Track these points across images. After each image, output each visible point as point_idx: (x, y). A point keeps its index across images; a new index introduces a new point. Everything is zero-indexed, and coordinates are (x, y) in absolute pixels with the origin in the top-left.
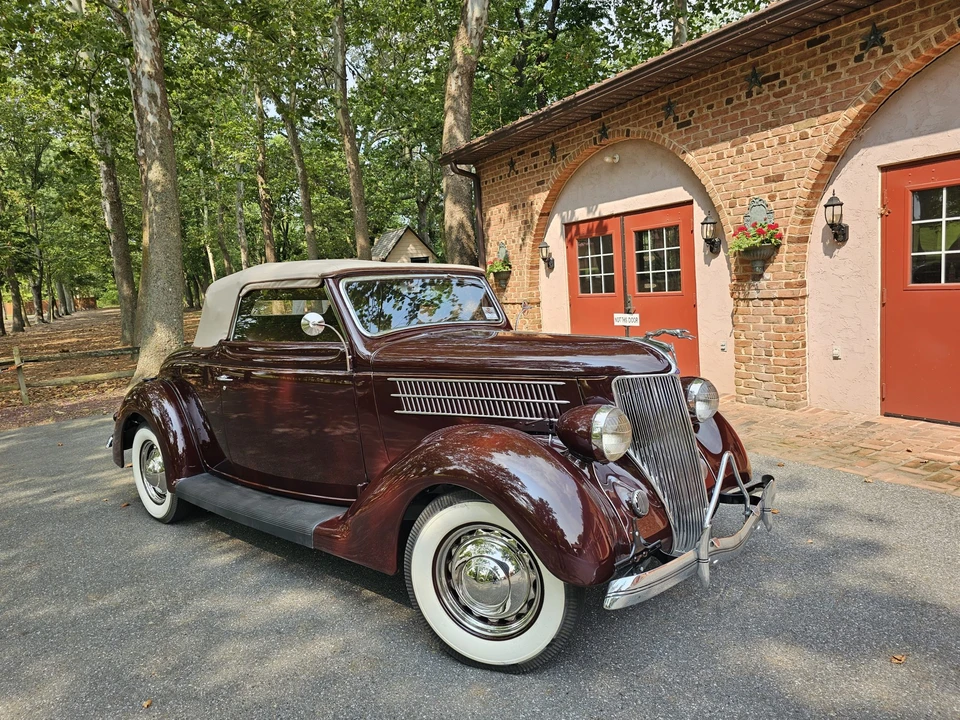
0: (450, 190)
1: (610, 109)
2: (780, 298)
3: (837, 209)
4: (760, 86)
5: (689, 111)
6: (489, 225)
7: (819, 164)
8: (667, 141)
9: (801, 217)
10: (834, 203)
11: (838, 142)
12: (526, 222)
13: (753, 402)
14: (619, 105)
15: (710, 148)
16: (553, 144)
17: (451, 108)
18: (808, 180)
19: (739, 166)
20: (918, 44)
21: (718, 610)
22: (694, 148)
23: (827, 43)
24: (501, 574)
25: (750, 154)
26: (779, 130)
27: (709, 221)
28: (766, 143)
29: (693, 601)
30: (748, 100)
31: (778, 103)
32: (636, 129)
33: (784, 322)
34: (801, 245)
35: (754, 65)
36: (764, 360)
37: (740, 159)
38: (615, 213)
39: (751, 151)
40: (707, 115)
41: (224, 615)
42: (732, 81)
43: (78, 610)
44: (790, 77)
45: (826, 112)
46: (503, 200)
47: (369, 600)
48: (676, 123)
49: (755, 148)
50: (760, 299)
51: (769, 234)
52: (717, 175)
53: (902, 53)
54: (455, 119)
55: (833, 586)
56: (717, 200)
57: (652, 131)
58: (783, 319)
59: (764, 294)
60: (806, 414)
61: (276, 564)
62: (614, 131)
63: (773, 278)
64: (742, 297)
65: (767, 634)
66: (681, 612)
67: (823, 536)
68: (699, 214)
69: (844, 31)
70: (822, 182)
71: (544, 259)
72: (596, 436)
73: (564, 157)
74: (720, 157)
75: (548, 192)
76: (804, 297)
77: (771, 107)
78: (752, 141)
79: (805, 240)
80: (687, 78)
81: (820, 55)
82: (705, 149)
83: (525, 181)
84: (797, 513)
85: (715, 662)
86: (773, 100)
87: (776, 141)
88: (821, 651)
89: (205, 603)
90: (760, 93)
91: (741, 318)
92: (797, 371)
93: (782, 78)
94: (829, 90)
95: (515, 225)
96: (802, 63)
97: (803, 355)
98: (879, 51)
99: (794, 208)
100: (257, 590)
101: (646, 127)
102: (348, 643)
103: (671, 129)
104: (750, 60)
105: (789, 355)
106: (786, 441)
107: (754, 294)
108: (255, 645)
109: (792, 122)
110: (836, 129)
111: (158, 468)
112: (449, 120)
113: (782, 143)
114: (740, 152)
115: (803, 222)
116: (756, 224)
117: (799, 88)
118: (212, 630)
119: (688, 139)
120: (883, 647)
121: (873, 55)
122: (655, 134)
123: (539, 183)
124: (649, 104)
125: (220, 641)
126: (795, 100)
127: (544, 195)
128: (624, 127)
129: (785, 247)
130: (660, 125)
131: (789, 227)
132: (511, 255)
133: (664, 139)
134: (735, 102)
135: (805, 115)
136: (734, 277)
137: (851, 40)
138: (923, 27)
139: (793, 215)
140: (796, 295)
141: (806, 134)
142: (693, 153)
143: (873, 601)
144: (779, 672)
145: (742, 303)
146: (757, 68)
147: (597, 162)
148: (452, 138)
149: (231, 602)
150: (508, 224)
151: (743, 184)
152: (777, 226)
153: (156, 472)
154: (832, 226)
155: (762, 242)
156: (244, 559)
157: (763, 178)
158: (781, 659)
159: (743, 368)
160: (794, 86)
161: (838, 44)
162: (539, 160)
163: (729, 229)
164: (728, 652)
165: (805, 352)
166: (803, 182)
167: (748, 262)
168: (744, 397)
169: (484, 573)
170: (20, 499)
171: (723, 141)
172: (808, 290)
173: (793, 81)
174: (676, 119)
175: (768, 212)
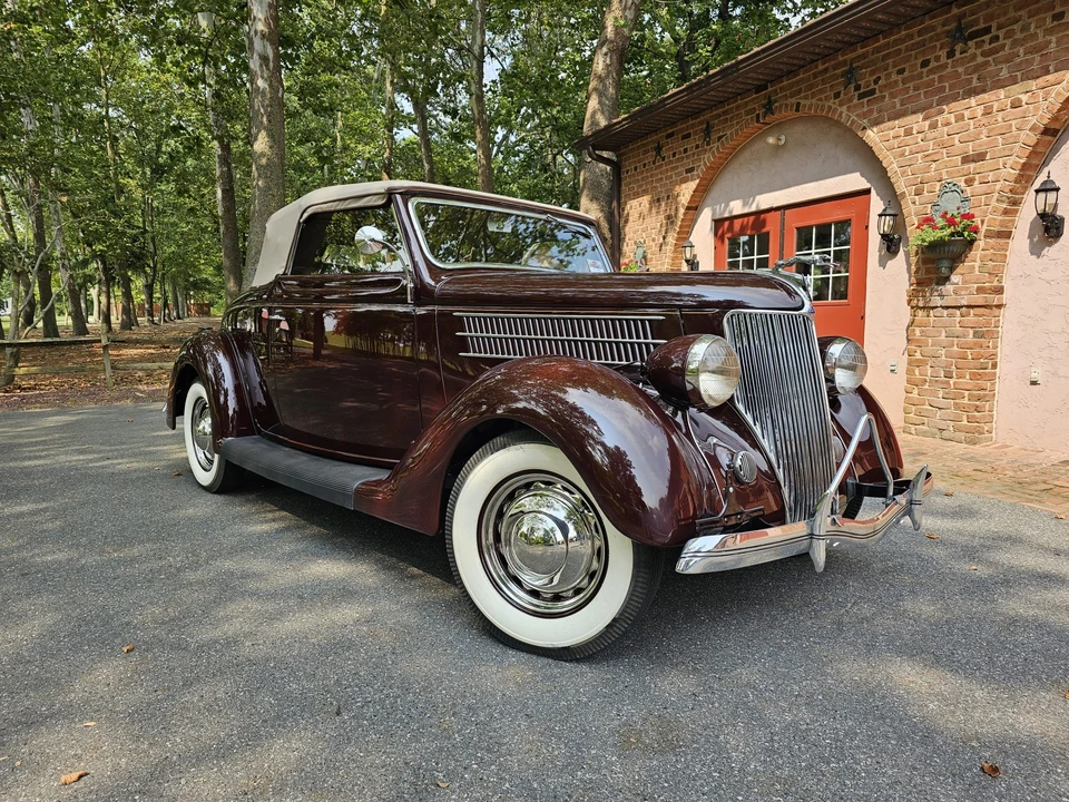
0: (588, 185)
1: (779, 78)
2: (968, 307)
3: (1052, 196)
4: (966, 44)
5: (875, 77)
6: (626, 221)
7: (1033, 139)
8: (844, 115)
9: (1004, 206)
10: (1049, 187)
11: (1059, 110)
12: (669, 217)
13: (924, 434)
14: (791, 74)
15: (897, 122)
16: (708, 123)
17: (595, 89)
18: (1018, 157)
19: (931, 143)
21: (840, 624)
22: (876, 123)
24: (560, 537)
25: (946, 129)
26: (985, 97)
27: (888, 212)
28: (967, 114)
29: (809, 612)
30: (949, 61)
31: (986, 64)
32: (807, 102)
33: (971, 336)
34: (1002, 241)
35: (964, 15)
36: (942, 382)
37: (933, 135)
38: (775, 206)
39: (948, 124)
40: (896, 82)
41: (245, 576)
42: (931, 38)
43: (90, 560)
44: (1004, 31)
45: (1048, 73)
46: (645, 192)
47: (413, 577)
48: (856, 93)
49: (953, 120)
50: (943, 307)
51: (961, 225)
52: (903, 155)
54: (600, 102)
55: (997, 614)
56: (901, 185)
57: (827, 104)
58: (971, 332)
59: (948, 301)
60: (989, 449)
61: (320, 536)
62: (781, 106)
63: (962, 283)
64: (921, 304)
65: (900, 652)
66: (790, 622)
67: (991, 564)
68: (877, 204)
70: (1035, 162)
71: (687, 261)
72: (692, 371)
73: (720, 138)
74: (908, 133)
75: (698, 181)
76: (999, 306)
77: (977, 68)
78: (949, 112)
79: (1008, 235)
80: (875, 35)
81: (1044, 2)
82: (890, 124)
83: (672, 169)
84: (962, 540)
85: (824, 674)
86: (980, 59)
87: (980, 111)
88: (970, 676)
89: (228, 564)
90: (964, 52)
91: (918, 331)
92: (983, 397)
93: (994, 32)
94: (1053, 45)
95: (656, 221)
96: (1022, 13)
97: (992, 378)
99: (996, 195)
100: (291, 556)
101: (820, 100)
102: (376, 613)
103: (850, 100)
104: (955, 11)
105: (974, 377)
106: (960, 474)
107: (937, 301)
108: (270, 606)
109: (1003, 87)
110: (1059, 94)
111: (208, 430)
112: (593, 103)
113: (987, 113)
114: (933, 126)
115: (1006, 212)
116: (946, 213)
117: (1015, 43)
118: (228, 588)
119: (871, 111)
120: (1057, 681)
122: (830, 107)
123: (688, 171)
124: (826, 70)
125: (231, 600)
126: (1007, 60)
127: (693, 185)
128: (794, 100)
129: (981, 243)
130: (837, 95)
131: (987, 219)
132: (649, 256)
133: (841, 113)
134: (933, 64)
135: (1019, 77)
136: (914, 280)
139: (994, 203)
140: (990, 302)
141: (1020, 100)
142: (875, 129)
143: (1049, 633)
144: (909, 693)
145: (920, 313)
146: (963, 21)
147: (757, 146)
148: (594, 123)
149: (257, 565)
150: (648, 220)
151: (934, 165)
152: (973, 216)
153: (205, 434)
154: (1043, 216)
155: (952, 235)
156: (287, 529)
157: (959, 158)
158: (913, 680)
159: (916, 391)
160: (1008, 42)
162: (690, 144)
163: (912, 220)
164: (844, 667)
165: (995, 374)
166: (1010, 161)
167: (932, 261)
168: (913, 427)
169: (539, 534)
170: (70, 462)
171: (914, 113)
172: (1005, 298)
173: (1008, 35)
174: (858, 88)
175: (964, 200)
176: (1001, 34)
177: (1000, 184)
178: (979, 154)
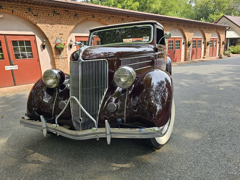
2: (65, 58)
3: (72, 42)
4: (56, 15)
5: (37, 13)
8: (30, 18)
11: (72, 30)
19: (53, 30)
20: (82, 19)
23: (69, 12)
25: (55, 28)
26: (61, 25)
28: (59, 27)
30: (53, 16)
32: (17, 11)
35: (54, 10)
40: (43, 16)
42: (49, 11)
45: (70, 24)
50: (61, 58)
52: (47, 30)
53: (80, 19)
56: (48, 36)
57: (24, 14)
62: (5, 8)
64: (57, 58)
69: (71, 11)
74: (47, 26)
77: (59, 20)
78: (55, 25)
80: (36, 4)
81: (67, 14)
86: (59, 18)
87: (61, 27)
91: (57, 62)
94: (70, 21)
96: (65, 14)
98: (77, 18)
99: (66, 41)
101: (21, 12)
103: (31, 15)
104: (53, 8)
105: (68, 69)
109: (64, 25)
110: (72, 28)
113: (62, 27)
114: (53, 27)
117: (64, 18)
119: (37, 20)
121: (76, 18)
122: (25, 15)
124: (22, 5)
126: (64, 20)
128: (11, 8)
129: (65, 48)
130: (26, 13)
133: (29, 17)
134: (50, 16)
135: (66, 24)
136: (55, 54)
137: (72, 14)
138: (83, 16)
141: (67, 27)
142: (39, 24)
151: (54, 34)
157: (59, 34)
161: (70, 13)
163: (52, 43)
166: (67, 36)
171: (48, 23)
173: (63, 16)
174: (32, 13)
175: (61, 41)
176: (62, 16)
177: (66, 39)
178: (62, 34)
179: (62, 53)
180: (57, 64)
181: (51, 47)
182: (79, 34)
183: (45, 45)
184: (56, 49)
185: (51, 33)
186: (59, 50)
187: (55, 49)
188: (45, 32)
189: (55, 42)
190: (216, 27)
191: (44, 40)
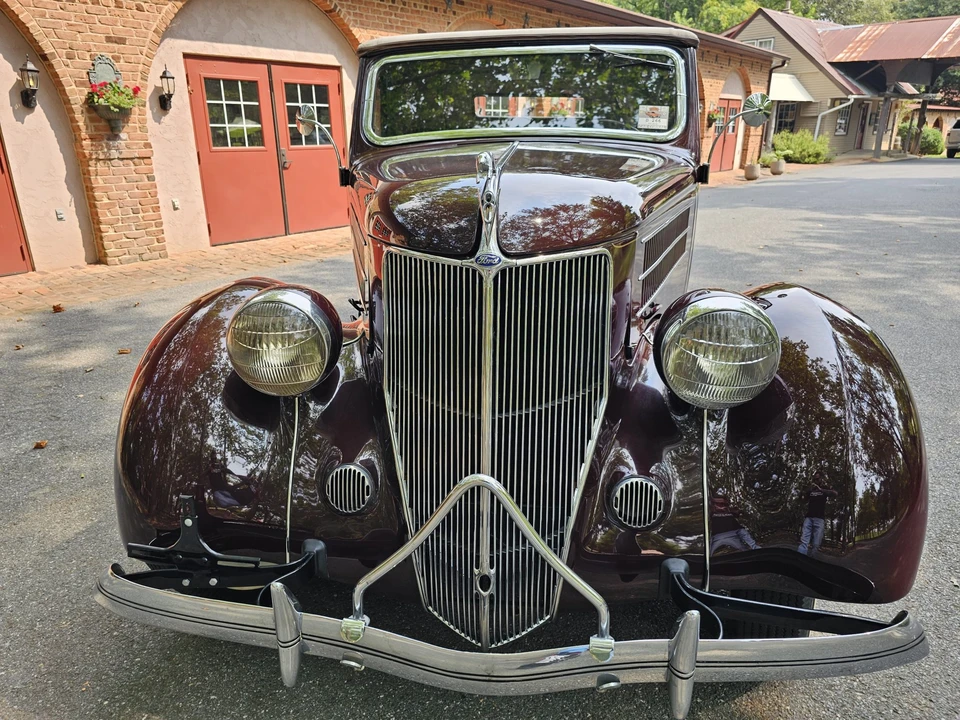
13: (128, 261)
19: (72, 15)
36: (133, 218)
37: (72, 7)
59: (125, 154)
63: (129, 139)
87: (112, 3)
92: (159, 223)
113: (119, 5)
136: (85, 136)
145: (100, 164)
154: (169, 96)
157: (102, 36)
165: (159, 207)
166: (145, 51)
167: (99, 121)
172: (152, 150)
175: (116, 72)
177: (141, 67)
178: (120, 38)
179: (123, 135)
180: (102, 188)
181: (67, 102)
182: (202, 43)
183: (34, 91)
184: (94, 115)
185: (63, 30)
186: (109, 121)
187: (88, 111)
188: (34, 23)
189: (85, 75)
190: (741, 55)
191: (30, 66)
